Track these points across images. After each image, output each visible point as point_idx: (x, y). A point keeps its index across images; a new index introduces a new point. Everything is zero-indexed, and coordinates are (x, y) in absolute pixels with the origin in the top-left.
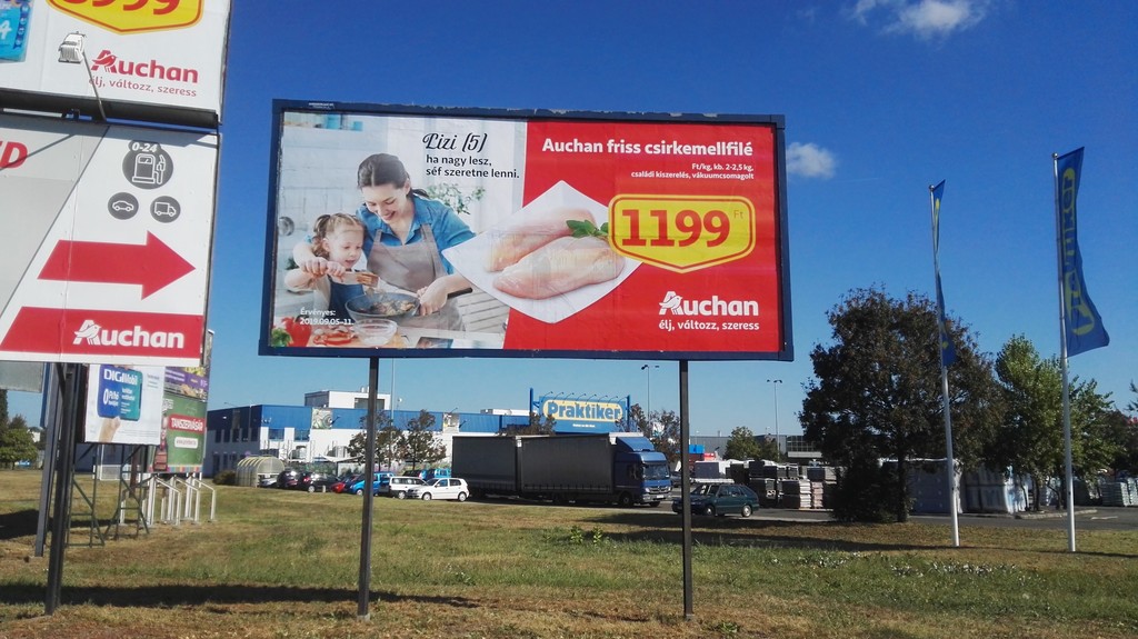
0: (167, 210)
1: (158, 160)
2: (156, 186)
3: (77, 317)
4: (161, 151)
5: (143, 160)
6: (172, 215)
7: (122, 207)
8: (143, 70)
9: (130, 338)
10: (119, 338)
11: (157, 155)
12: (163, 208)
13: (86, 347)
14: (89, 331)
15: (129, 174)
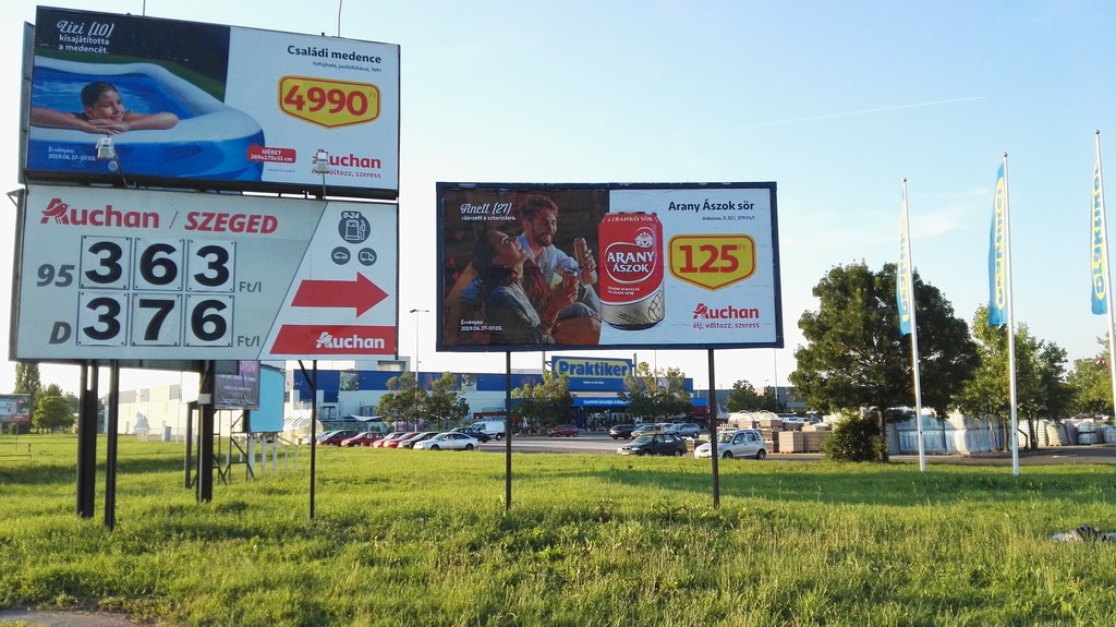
0: (368, 257)
1: (360, 224)
2: (360, 241)
3: (317, 330)
4: (361, 217)
5: (351, 224)
6: (372, 260)
7: (340, 256)
8: (346, 162)
11: (359, 220)
12: (365, 256)
14: (325, 339)
15: (343, 235)
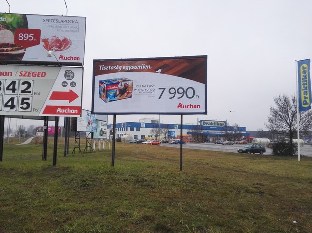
0: (73, 84)
1: (71, 74)
2: (71, 79)
3: (57, 107)
4: (71, 72)
5: (68, 74)
7: (64, 84)
9: (67, 111)
10: (65, 111)
13: (59, 113)
14: (59, 110)
15: (65, 77)
